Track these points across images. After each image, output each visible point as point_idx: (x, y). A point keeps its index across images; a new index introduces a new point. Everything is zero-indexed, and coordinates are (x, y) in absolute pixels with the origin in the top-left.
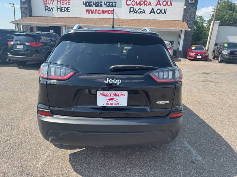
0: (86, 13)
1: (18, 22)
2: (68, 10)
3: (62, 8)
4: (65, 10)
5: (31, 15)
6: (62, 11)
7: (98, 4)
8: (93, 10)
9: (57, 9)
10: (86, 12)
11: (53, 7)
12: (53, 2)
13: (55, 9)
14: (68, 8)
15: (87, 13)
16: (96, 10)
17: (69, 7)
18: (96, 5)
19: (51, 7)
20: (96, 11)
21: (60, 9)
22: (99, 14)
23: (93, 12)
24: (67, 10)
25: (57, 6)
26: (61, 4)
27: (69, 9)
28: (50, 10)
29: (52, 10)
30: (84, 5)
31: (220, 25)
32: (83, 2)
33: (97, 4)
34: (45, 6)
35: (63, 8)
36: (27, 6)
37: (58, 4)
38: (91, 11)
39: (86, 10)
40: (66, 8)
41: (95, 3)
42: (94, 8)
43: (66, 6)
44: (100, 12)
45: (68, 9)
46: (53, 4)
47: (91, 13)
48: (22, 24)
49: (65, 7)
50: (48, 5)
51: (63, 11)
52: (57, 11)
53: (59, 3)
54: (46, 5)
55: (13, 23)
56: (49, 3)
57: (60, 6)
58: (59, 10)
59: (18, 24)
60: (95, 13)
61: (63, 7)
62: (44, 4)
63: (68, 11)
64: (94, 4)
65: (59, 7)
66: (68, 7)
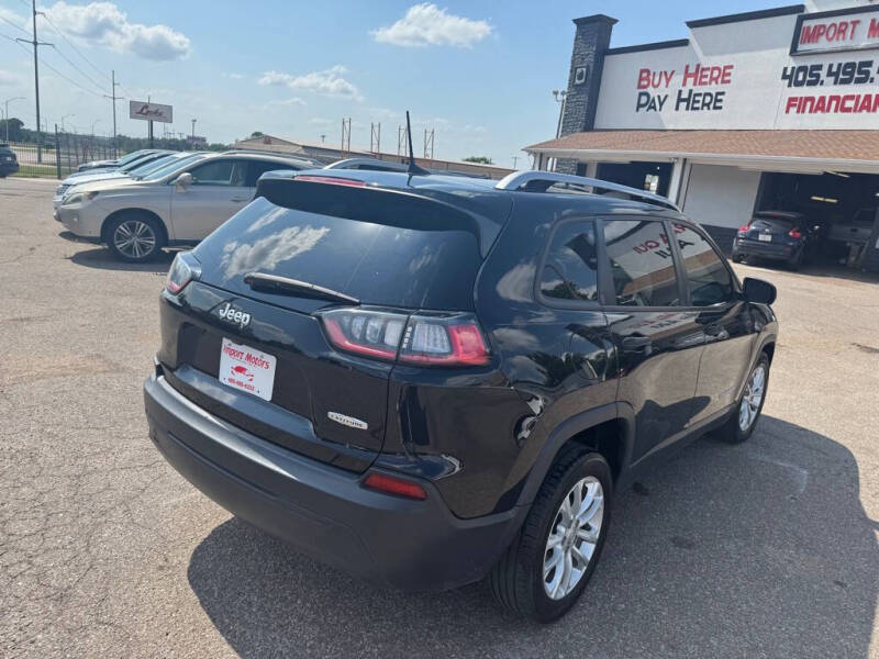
0: (787, 111)
1: (543, 150)
2: (718, 104)
3: (697, 98)
4: (704, 105)
5: (589, 126)
6: (693, 109)
7: (852, 74)
8: (822, 99)
9: (680, 100)
10: (789, 106)
11: (666, 96)
12: (668, 80)
13: (672, 101)
14: (719, 97)
15: (793, 110)
16: (832, 98)
17: (723, 93)
18: (841, 76)
19: (659, 97)
20: (834, 103)
21: (690, 102)
22: (846, 114)
23: (821, 106)
24: (715, 102)
25: (680, 92)
26: (695, 84)
27: (721, 101)
28: (654, 108)
29: (661, 104)
30: (787, 81)
32: (785, 69)
33: (844, 74)
34: (641, 94)
35: (701, 99)
36: (584, 98)
37: (684, 84)
38: (809, 104)
39: (791, 99)
40: (710, 95)
41: (834, 69)
42: (828, 89)
43: (713, 88)
44: (850, 104)
45: (717, 100)
46: (667, 86)
47: (810, 111)
48: (554, 155)
49: (706, 94)
50: (650, 90)
51: (697, 109)
52: (677, 109)
53: (690, 80)
54: (642, 90)
55: (529, 151)
56: (656, 82)
57: (691, 91)
58: (683, 105)
59: (541, 155)
60: (828, 110)
61: (700, 95)
62: (640, 87)
63: (715, 108)
64: (830, 74)
65: (685, 95)
66: (718, 94)
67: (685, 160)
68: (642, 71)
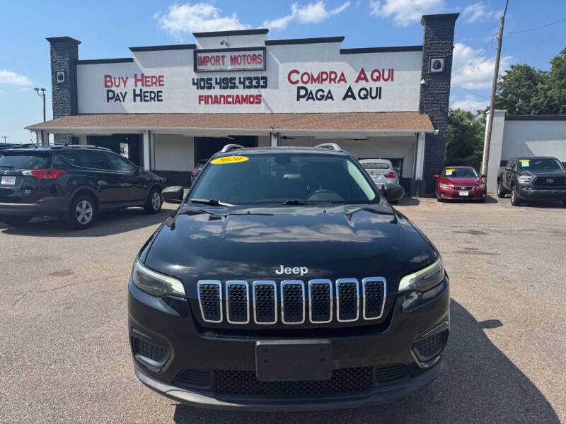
0: (200, 103)
1: (42, 128)
2: (160, 98)
3: (146, 94)
4: (151, 98)
5: (75, 111)
6: (145, 101)
7: (227, 83)
8: (216, 97)
9: (135, 95)
10: (200, 100)
11: (126, 93)
12: (125, 83)
13: (130, 96)
14: (160, 94)
15: (203, 102)
16: (221, 96)
17: (161, 92)
18: (223, 85)
19: (121, 93)
20: (222, 99)
21: (142, 96)
22: (229, 105)
23: (216, 100)
24: (158, 97)
25: (134, 90)
26: (143, 86)
27: (161, 96)
28: (119, 99)
29: (124, 97)
30: (196, 86)
31: (507, 118)
32: (193, 79)
33: (224, 83)
34: (108, 91)
35: (148, 94)
36: (67, 92)
37: (136, 86)
38: (210, 99)
39: (200, 97)
40: (154, 92)
41: (218, 81)
42: (217, 91)
43: (155, 89)
44: (230, 100)
45: (158, 96)
46: (125, 86)
47: (212, 103)
48: (52, 131)
49: (151, 92)
50: (114, 88)
51: (147, 101)
52: (135, 100)
53: (139, 84)
54: (109, 89)
55: (32, 129)
56: (117, 84)
57: (141, 90)
58: (138, 98)
59: (42, 131)
60: (220, 103)
61: (147, 92)
62: (106, 86)
63: (158, 100)
64: (217, 83)
65: (138, 92)
66: (158, 92)
67: (149, 132)
68: (106, 76)
